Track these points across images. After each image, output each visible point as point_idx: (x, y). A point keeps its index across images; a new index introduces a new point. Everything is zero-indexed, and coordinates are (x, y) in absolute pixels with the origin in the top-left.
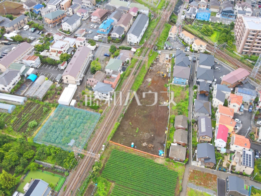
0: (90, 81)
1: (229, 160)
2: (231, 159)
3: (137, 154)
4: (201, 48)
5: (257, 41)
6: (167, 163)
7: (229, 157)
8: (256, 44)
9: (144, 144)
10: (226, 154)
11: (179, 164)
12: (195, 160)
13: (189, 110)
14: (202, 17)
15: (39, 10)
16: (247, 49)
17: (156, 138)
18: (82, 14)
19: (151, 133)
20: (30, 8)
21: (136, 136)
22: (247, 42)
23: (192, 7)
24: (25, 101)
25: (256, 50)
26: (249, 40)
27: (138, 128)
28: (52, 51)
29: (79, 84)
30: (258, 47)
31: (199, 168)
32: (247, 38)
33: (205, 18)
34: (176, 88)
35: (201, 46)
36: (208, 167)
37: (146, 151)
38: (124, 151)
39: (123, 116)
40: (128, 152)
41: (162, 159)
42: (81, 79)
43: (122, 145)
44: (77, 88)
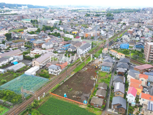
0: (48, 65)
1: (138, 110)
2: (140, 110)
3: (67, 101)
6: (89, 108)
7: (138, 109)
9: (74, 96)
10: (136, 107)
11: (97, 109)
12: (111, 108)
13: (110, 83)
14: (124, 47)
15: (32, 41)
17: (83, 94)
18: (55, 43)
19: (81, 92)
20: (28, 41)
21: (70, 92)
23: (118, 43)
24: (5, 72)
26: (152, 52)
27: (72, 89)
28: (31, 53)
29: (41, 67)
31: (113, 113)
32: (150, 50)
33: (126, 47)
34: (103, 73)
35: (122, 56)
36: (121, 114)
37: (74, 100)
38: (58, 99)
39: (63, 82)
40: (61, 100)
41: (85, 105)
42: (44, 65)
43: (58, 95)
44: (39, 69)
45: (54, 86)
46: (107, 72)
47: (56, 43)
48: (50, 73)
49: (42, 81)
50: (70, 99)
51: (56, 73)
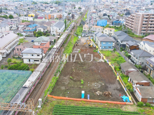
4: (111, 32)
5: (150, 23)
8: (149, 26)
9: (98, 93)
16: (144, 30)
17: (108, 85)
19: (100, 82)
21: (83, 87)
22: (143, 25)
25: (150, 30)
26: (144, 23)
27: (82, 80)
29: (5, 56)
30: (151, 27)
32: (143, 21)
33: (104, 25)
35: (111, 31)
37: (103, 100)
38: (72, 105)
39: (58, 71)
40: (80, 106)
41: (131, 105)
42: (8, 52)
43: (67, 98)
44: (2, 59)
45: (50, 82)
46: (110, 50)
47: (13, 25)
48: (26, 61)
49: (18, 76)
50: (95, 99)
51: (38, 61)
